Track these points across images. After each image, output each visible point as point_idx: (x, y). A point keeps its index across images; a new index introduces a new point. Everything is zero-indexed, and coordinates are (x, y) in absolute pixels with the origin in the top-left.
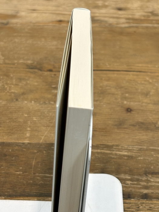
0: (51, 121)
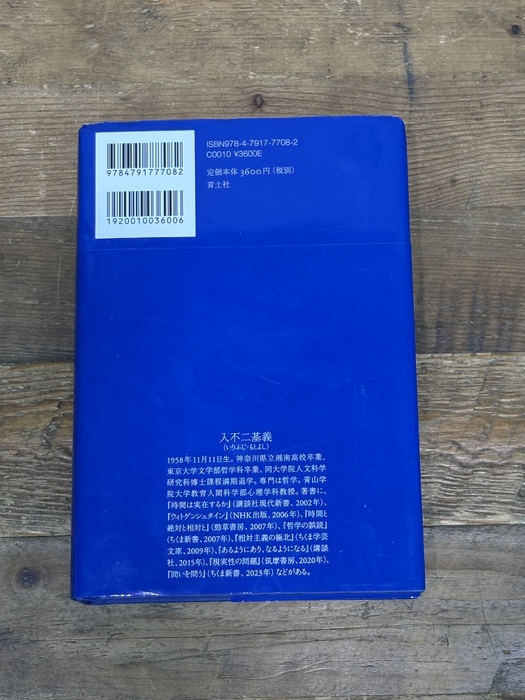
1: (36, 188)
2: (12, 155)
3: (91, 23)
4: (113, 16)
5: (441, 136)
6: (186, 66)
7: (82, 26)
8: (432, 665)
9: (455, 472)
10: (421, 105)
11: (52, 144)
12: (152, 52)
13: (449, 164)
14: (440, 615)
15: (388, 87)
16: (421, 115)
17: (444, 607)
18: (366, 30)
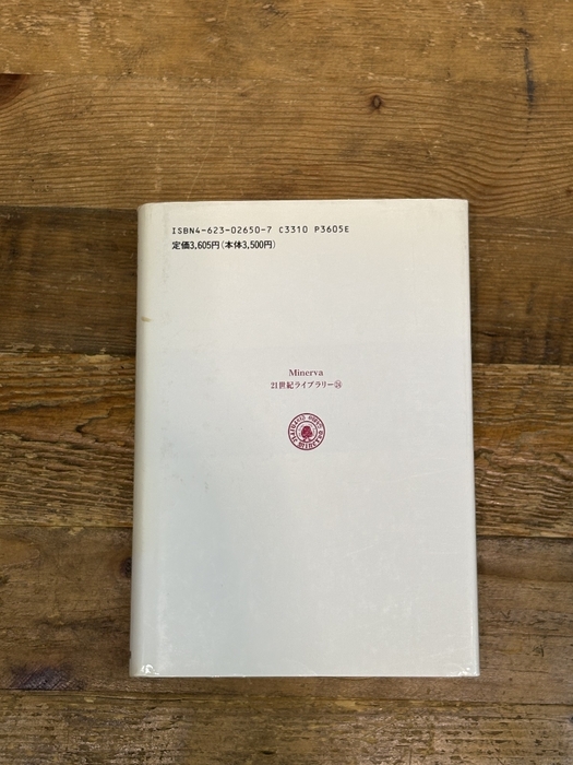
0: (204, 144)
1: (152, 181)
2: (129, 147)
3: (212, 16)
4: (235, 10)
5: (559, 146)
6: (306, 64)
7: (204, 19)
8: (526, 675)
9: (558, 485)
10: (539, 113)
11: (169, 137)
12: (272, 48)
13: (565, 174)
14: (537, 626)
15: (507, 93)
16: (539, 122)
17: (542, 618)
18: (487, 35)
